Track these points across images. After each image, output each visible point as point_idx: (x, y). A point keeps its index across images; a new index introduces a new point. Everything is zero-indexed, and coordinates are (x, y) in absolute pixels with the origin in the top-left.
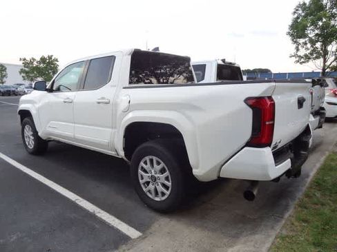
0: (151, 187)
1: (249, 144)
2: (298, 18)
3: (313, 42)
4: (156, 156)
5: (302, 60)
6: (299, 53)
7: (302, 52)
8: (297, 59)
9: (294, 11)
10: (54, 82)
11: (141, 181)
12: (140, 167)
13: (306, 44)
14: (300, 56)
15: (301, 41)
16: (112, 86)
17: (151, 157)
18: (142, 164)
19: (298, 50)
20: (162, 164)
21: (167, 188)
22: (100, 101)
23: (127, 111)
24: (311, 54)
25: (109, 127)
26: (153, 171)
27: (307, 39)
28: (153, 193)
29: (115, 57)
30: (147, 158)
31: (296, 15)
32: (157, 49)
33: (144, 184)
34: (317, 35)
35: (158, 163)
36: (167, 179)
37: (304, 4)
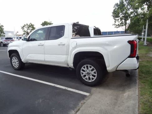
0: (87, 77)
1: (129, 57)
2: (115, 9)
3: (121, 19)
4: (90, 64)
5: (117, 26)
6: (116, 24)
7: (117, 23)
8: (115, 26)
9: (114, 6)
10: (30, 36)
11: (82, 75)
12: (81, 69)
13: (118, 20)
14: (116, 25)
15: (117, 19)
16: (65, 38)
17: (87, 65)
18: (82, 68)
19: (115, 22)
20: (93, 67)
21: (94, 76)
22: (60, 44)
23: (75, 48)
24: (121, 24)
25: (65, 55)
26: (88, 71)
27: (119, 18)
28: (88, 79)
29: (65, 26)
30: (85, 66)
31: (115, 8)
32: (78, 22)
33: (83, 76)
34: (123, 16)
35: (91, 67)
36: (95, 73)
37: (117, 4)
